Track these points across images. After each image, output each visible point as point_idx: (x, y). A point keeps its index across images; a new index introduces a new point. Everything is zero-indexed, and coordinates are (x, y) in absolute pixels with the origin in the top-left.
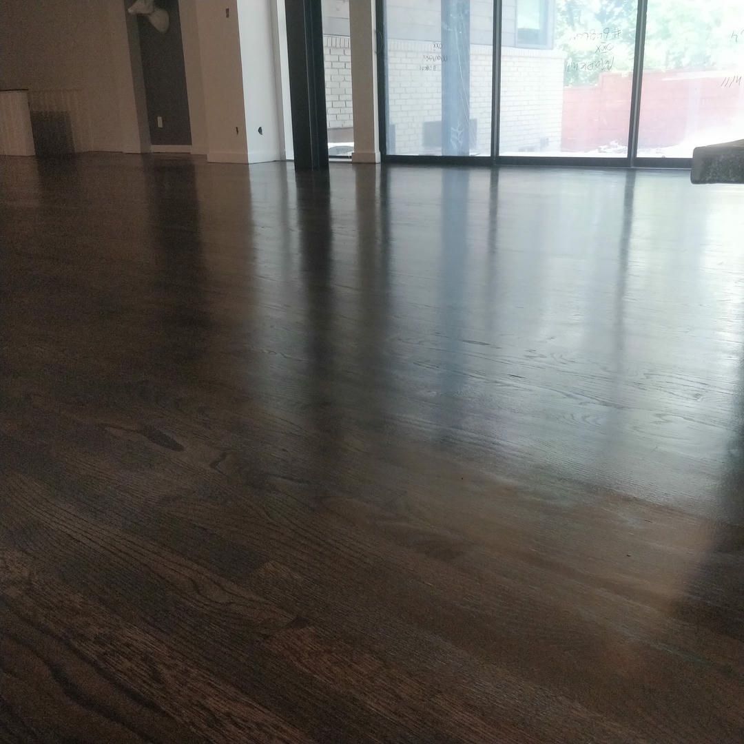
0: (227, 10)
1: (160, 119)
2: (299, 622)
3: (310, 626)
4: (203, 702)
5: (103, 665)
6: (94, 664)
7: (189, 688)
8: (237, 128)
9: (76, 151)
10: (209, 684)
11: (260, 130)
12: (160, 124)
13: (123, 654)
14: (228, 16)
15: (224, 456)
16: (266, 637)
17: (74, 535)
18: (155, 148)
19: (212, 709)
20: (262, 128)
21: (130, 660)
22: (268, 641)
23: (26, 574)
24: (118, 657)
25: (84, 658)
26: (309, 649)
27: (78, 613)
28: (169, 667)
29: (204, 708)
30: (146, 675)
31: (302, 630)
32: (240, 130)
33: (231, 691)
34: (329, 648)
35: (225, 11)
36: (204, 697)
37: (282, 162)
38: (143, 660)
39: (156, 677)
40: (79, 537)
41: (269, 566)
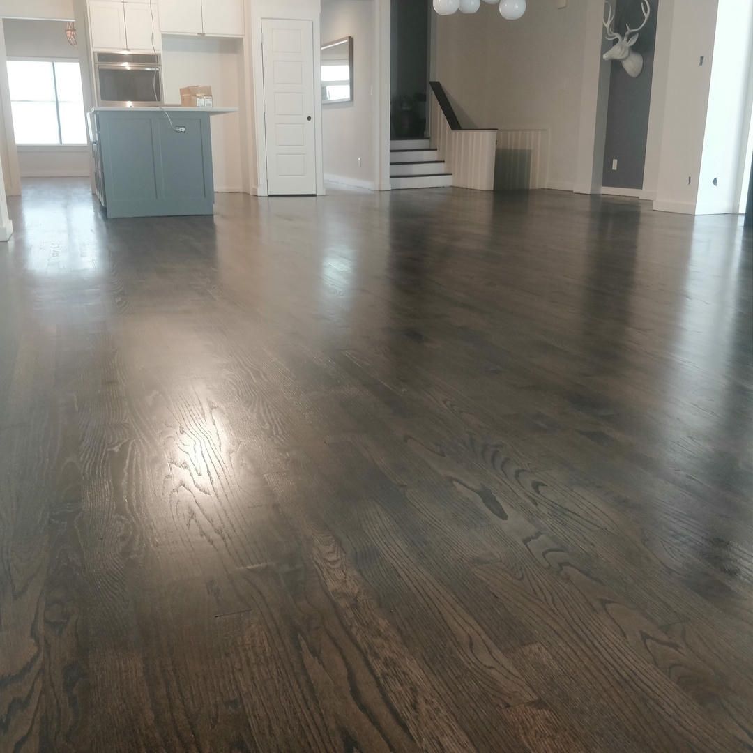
0: (702, 58)
1: (615, 162)
2: (539, 704)
3: (546, 710)
4: (440, 739)
5: (382, 681)
6: (377, 679)
7: (435, 724)
8: (690, 178)
9: (530, 188)
10: (450, 726)
11: (715, 181)
12: (615, 167)
13: (399, 679)
14: (701, 64)
15: (538, 534)
16: (508, 706)
17: (399, 570)
18: (605, 190)
19: (444, 746)
20: (718, 180)
21: (402, 684)
22: (509, 711)
23: (356, 592)
24: (395, 680)
25: (372, 672)
26: (538, 729)
27: (380, 635)
28: (426, 701)
29: (439, 743)
30: (408, 701)
31: (539, 711)
32: (692, 181)
33: (464, 738)
34: (554, 734)
35: (699, 59)
36: (442, 735)
37: (733, 215)
38: (411, 689)
39: (414, 706)
40: (402, 574)
41: (535, 648)
